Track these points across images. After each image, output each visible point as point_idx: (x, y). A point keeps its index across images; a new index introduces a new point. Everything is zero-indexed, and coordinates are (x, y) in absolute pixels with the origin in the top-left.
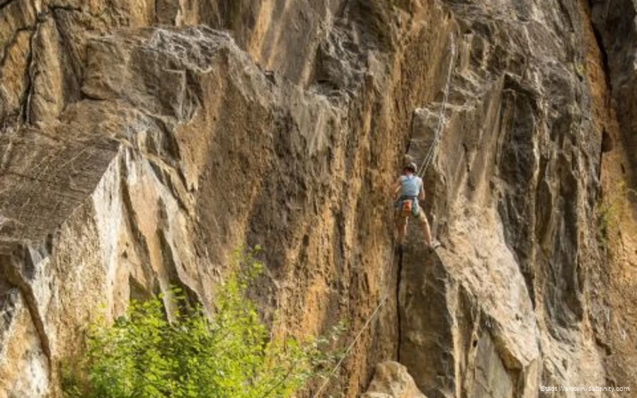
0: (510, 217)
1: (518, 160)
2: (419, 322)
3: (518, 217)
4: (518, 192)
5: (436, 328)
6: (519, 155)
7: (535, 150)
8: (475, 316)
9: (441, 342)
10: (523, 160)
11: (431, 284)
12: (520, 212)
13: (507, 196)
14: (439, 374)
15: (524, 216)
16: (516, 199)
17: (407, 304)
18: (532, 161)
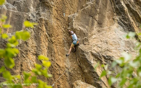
0: (124, 24)
1: (119, 9)
2: (84, 67)
3: (126, 22)
4: (123, 16)
5: (88, 66)
6: (119, 7)
7: (122, 4)
8: (101, 58)
9: (90, 69)
10: (120, 8)
11: (82, 56)
12: (126, 21)
13: (120, 19)
14: (94, 78)
15: (128, 22)
16: (123, 19)
17: (80, 64)
18: (123, 7)
